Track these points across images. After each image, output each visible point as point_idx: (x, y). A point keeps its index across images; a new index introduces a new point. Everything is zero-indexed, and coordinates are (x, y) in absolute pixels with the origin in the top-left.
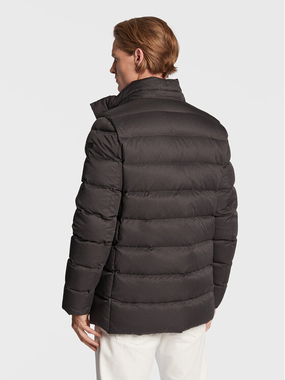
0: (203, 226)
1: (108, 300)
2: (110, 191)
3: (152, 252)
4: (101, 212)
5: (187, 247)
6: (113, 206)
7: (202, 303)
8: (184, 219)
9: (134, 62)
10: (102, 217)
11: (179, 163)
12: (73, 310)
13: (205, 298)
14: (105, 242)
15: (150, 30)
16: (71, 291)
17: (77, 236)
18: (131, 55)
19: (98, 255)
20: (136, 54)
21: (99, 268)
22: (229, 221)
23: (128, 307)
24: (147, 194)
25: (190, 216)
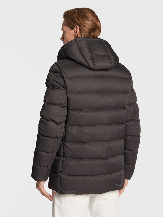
0: (117, 130)
1: (59, 174)
2: (59, 107)
3: (85, 145)
4: (54, 119)
5: (106, 143)
6: (61, 115)
7: (116, 177)
8: (104, 125)
9: (73, 34)
10: (55, 122)
11: (101, 92)
12: (38, 178)
13: (118, 174)
14: (57, 137)
15: (84, 15)
16: (37, 166)
17: (41, 134)
18: (72, 30)
19: (53, 145)
20: (75, 29)
21: (53, 153)
22: (135, 123)
23: (71, 178)
24: (81, 110)
25: (108, 124)
